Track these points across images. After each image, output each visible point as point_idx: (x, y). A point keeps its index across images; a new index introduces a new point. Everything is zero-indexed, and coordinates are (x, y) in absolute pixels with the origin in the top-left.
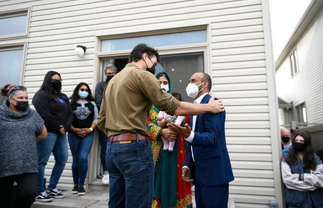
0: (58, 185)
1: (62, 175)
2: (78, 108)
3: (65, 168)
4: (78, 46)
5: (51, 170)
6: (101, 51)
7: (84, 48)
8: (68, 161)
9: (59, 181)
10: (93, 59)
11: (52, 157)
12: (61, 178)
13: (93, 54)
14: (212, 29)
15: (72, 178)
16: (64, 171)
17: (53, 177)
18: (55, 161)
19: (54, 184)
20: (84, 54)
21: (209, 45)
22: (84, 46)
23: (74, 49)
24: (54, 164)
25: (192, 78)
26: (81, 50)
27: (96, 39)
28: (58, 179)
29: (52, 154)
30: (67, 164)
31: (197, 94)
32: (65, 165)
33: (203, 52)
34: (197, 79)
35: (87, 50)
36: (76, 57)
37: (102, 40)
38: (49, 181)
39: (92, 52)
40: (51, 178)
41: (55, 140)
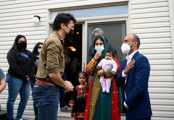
0: (23, 116)
1: (25, 109)
2: (37, 60)
3: (27, 104)
4: (35, 16)
5: (18, 106)
6: (51, 20)
7: (39, 18)
8: (29, 99)
9: (24, 113)
10: (46, 26)
11: (19, 96)
12: (25, 111)
13: (46, 21)
14: (131, 5)
15: (33, 112)
16: (27, 106)
17: (19, 110)
18: (20, 99)
19: (20, 115)
20: (39, 22)
21: (129, 15)
22: (39, 16)
23: (32, 18)
24: (19, 101)
25: (125, 39)
26: (37, 19)
27: (47, 11)
28: (23, 112)
29: (19, 94)
30: (28, 101)
31: (129, 51)
32: (27, 102)
33: (125, 21)
34: (129, 40)
35: (41, 19)
36: (33, 23)
37: (51, 12)
38: (16, 113)
39: (45, 21)
40: (18, 111)
41: (22, 84)
